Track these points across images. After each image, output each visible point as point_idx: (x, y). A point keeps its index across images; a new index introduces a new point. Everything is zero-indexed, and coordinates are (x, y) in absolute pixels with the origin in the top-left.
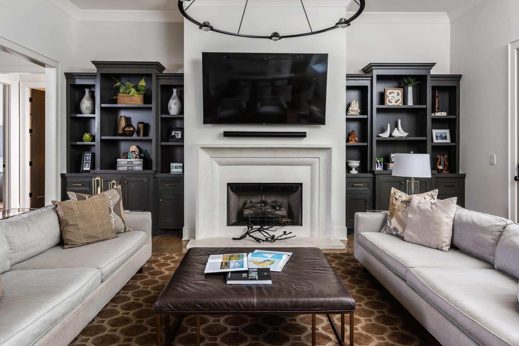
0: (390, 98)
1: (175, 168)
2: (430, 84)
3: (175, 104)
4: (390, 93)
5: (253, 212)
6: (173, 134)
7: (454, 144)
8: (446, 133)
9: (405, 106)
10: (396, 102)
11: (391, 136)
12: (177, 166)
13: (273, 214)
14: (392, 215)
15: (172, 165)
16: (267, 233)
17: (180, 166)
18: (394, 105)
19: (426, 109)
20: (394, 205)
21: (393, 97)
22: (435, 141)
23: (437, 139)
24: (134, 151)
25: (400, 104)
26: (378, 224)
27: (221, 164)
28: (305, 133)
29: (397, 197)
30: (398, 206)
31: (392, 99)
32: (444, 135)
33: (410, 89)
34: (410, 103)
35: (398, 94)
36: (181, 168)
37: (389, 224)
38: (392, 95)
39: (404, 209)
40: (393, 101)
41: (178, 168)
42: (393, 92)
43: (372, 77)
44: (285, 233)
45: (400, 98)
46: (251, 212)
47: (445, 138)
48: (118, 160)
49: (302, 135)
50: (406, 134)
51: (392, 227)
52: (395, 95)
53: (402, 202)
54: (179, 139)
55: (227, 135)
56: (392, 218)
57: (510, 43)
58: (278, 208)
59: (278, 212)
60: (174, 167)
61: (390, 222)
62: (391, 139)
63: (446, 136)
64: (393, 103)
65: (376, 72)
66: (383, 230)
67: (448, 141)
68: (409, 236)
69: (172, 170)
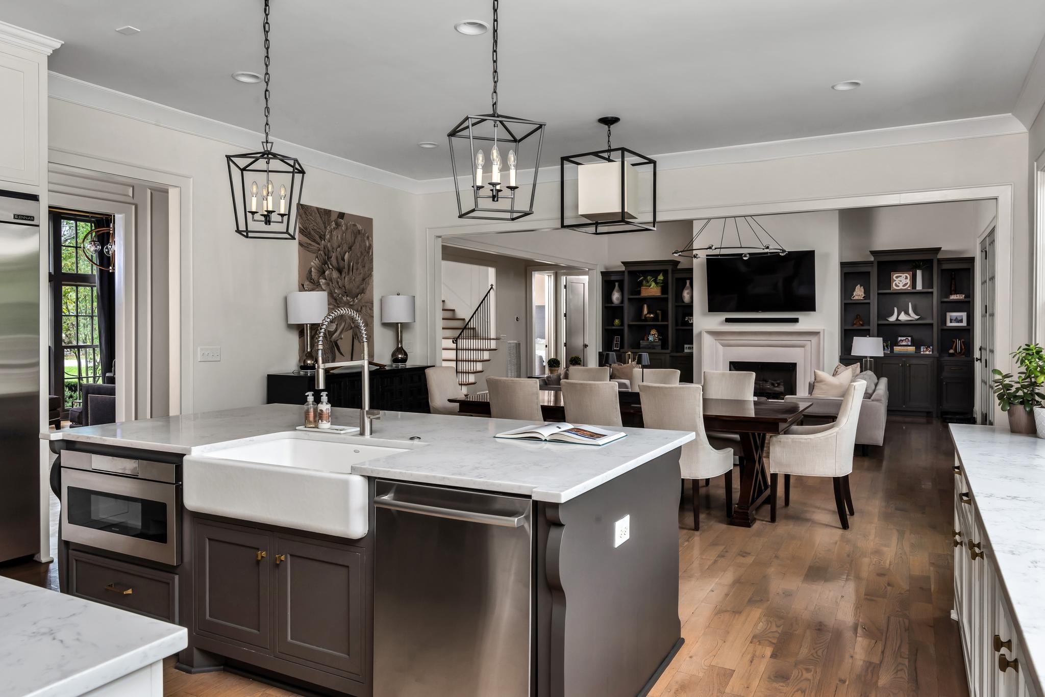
0: (897, 282)
2: (936, 267)
3: (688, 293)
4: (897, 277)
6: (686, 319)
7: (968, 327)
8: (962, 316)
9: (914, 291)
10: (904, 286)
11: (897, 319)
15: (686, 346)
17: (690, 347)
18: (901, 289)
19: (932, 293)
21: (901, 281)
22: (949, 324)
23: (951, 322)
24: (654, 334)
25: (908, 287)
27: (724, 345)
28: (798, 319)
31: (899, 283)
32: (959, 319)
33: (919, 273)
34: (919, 287)
35: (906, 278)
36: (691, 349)
38: (899, 279)
40: (901, 285)
42: (901, 276)
45: (908, 281)
47: (961, 321)
48: (641, 341)
49: (796, 321)
50: (916, 318)
52: (902, 279)
55: (728, 320)
58: (777, 385)
59: (777, 389)
62: (898, 322)
63: (963, 319)
64: (901, 287)
67: (964, 324)
69: (686, 351)
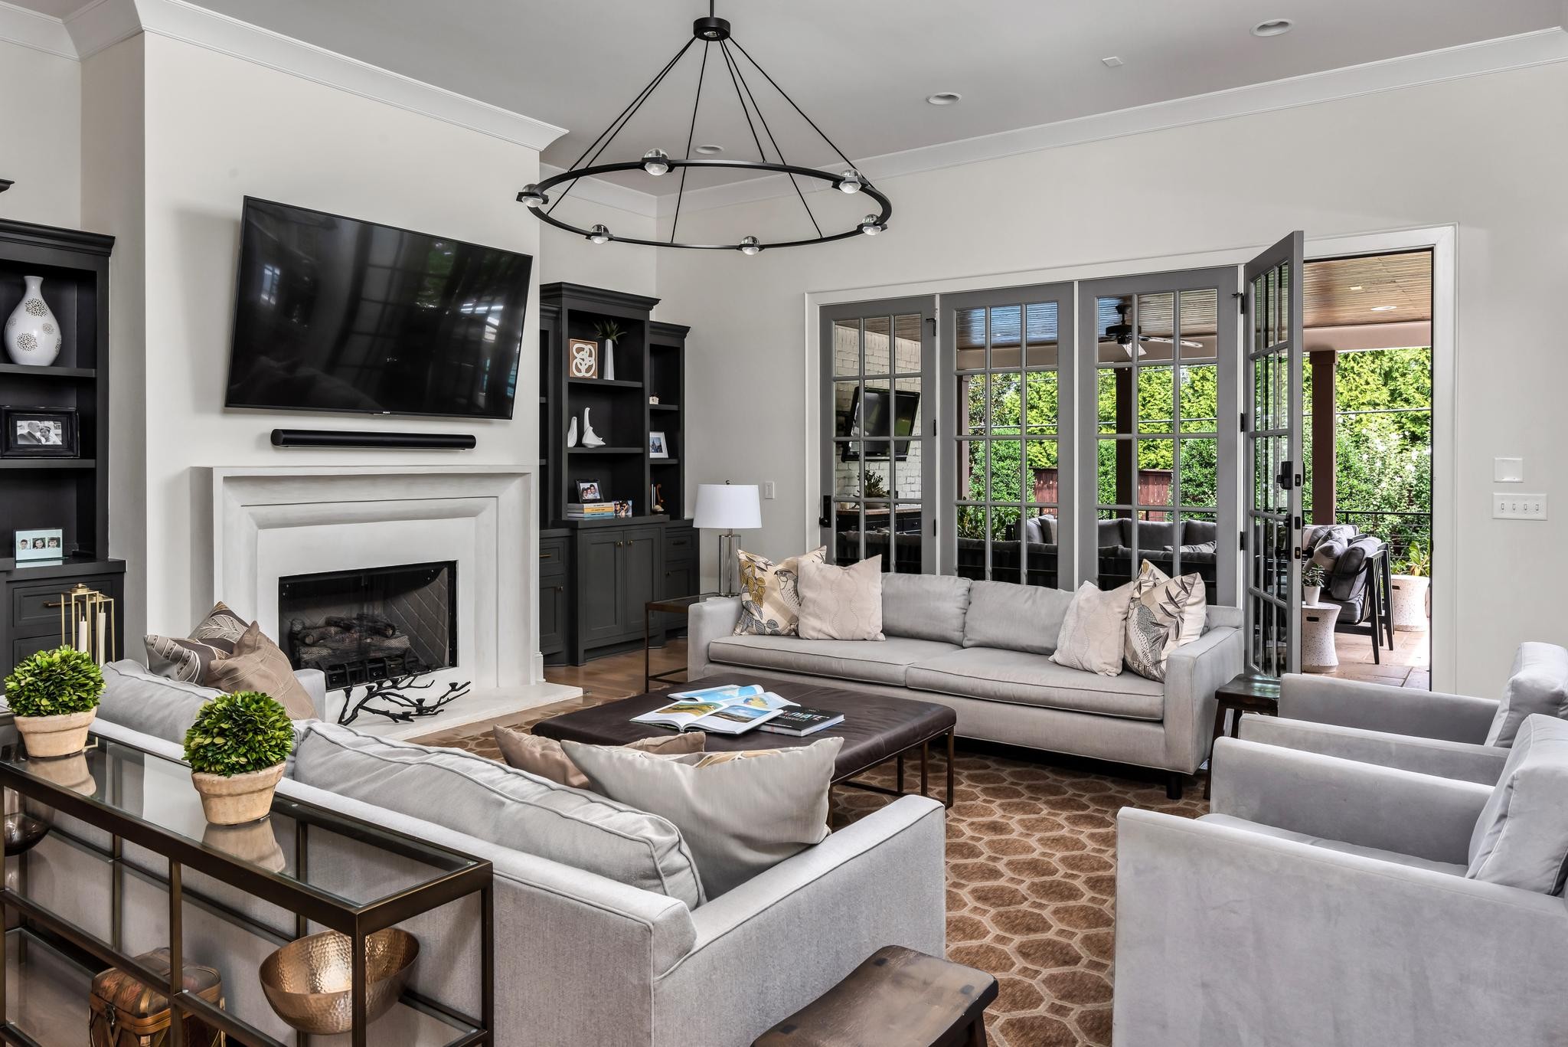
0: (577, 361)
1: (34, 546)
2: (650, 339)
3: (47, 329)
4: (579, 350)
5: (330, 651)
6: (21, 431)
7: (674, 461)
8: (659, 439)
9: (601, 382)
10: (588, 371)
11: (578, 444)
12: (43, 540)
13: (380, 649)
14: (759, 599)
15: (20, 535)
16: (402, 697)
17: (52, 539)
18: (584, 378)
19: (642, 390)
20: (762, 581)
21: (583, 360)
25: (592, 375)
26: (730, 619)
27: (263, 524)
28: (472, 437)
29: (763, 566)
30: (771, 582)
31: (581, 364)
32: (658, 444)
33: (609, 343)
34: (610, 375)
35: (590, 356)
36: (58, 546)
37: (757, 617)
38: (580, 355)
39: (782, 585)
40: (583, 368)
41: (44, 546)
42: (583, 349)
43: (559, 313)
44: (453, 686)
45: (592, 361)
46: (325, 652)
47: (660, 449)
49: (468, 443)
50: (599, 442)
51: (764, 621)
52: (584, 354)
53: (776, 573)
54: (55, 446)
55: (282, 439)
56: (761, 605)
57: (808, 293)
58: (391, 632)
59: (389, 643)
60: (30, 543)
61: (760, 613)
62: (580, 450)
63: (661, 446)
64: (583, 374)
65: (568, 304)
66: (738, 630)
67: (665, 455)
68: (814, 629)
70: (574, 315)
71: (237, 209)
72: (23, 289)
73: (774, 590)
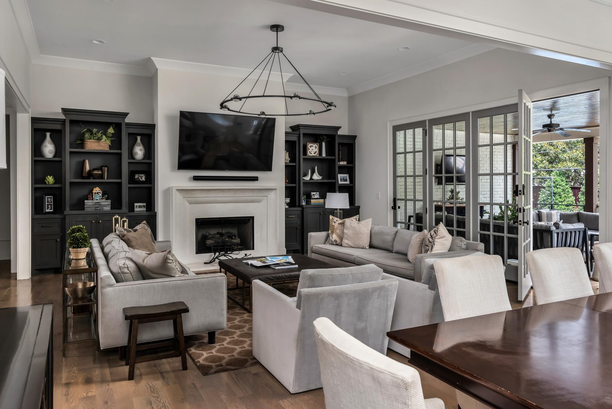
0: (310, 150)
1: (139, 207)
2: (337, 141)
3: (141, 150)
4: (311, 146)
5: (214, 242)
6: (136, 177)
7: (351, 185)
8: (346, 177)
9: (320, 157)
10: (315, 153)
11: (311, 179)
12: (141, 206)
13: (230, 242)
14: (332, 232)
15: (136, 204)
16: (231, 257)
17: (143, 206)
18: (313, 156)
19: (334, 160)
20: (334, 226)
21: (313, 150)
22: (340, 182)
23: (341, 181)
24: (98, 193)
25: (317, 155)
26: (323, 240)
27: (191, 203)
28: (257, 177)
29: (335, 221)
30: (337, 227)
31: (312, 151)
32: (345, 179)
33: (324, 144)
34: (324, 155)
35: (316, 148)
36: (145, 208)
37: (331, 238)
38: (312, 148)
39: (340, 228)
40: (313, 153)
41: (141, 208)
42: (313, 146)
43: (299, 134)
44: (246, 255)
45: (317, 150)
46: (213, 242)
47: (346, 180)
48: (86, 201)
49: (255, 179)
50: (320, 178)
51: (333, 240)
52: (313, 148)
53: (338, 224)
54: (143, 181)
56: (333, 235)
57: (389, 121)
58: (234, 237)
59: (234, 241)
60: (138, 207)
61: (332, 237)
62: (311, 181)
63: (347, 179)
64: (313, 154)
65: (302, 131)
66: (326, 243)
67: (348, 182)
68: (346, 243)
69: (136, 209)
70: (305, 135)
71: (178, 114)
72: (136, 139)
73: (337, 229)
